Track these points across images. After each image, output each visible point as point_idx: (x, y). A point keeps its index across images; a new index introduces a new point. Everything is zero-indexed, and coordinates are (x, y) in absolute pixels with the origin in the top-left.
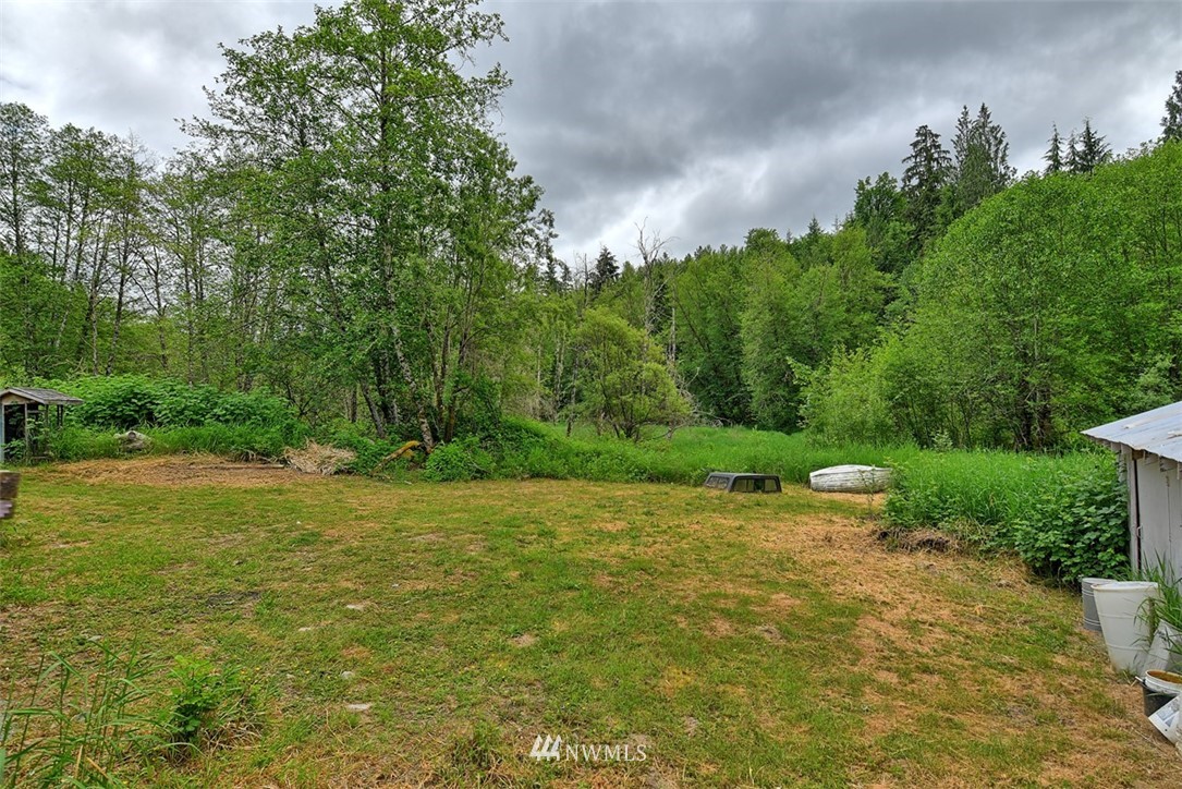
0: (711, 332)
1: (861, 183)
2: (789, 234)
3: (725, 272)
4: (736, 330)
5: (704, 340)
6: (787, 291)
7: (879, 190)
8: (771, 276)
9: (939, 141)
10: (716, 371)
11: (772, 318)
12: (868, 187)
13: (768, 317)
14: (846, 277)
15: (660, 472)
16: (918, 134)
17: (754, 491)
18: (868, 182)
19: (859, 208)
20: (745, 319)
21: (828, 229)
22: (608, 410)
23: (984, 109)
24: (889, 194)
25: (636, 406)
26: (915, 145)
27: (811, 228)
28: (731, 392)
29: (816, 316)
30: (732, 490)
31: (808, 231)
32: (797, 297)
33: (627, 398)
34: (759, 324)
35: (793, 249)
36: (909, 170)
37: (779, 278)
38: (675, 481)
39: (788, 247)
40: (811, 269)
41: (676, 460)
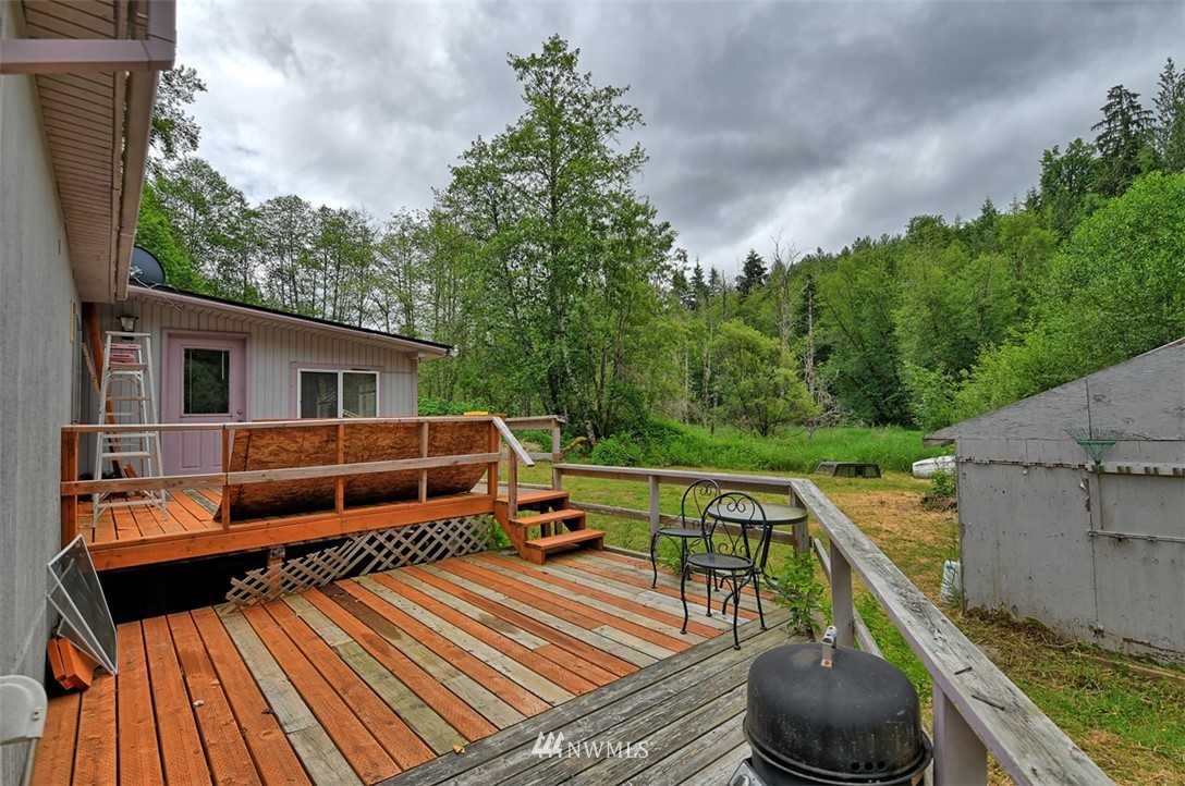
0: (865, 330)
1: (1047, 153)
2: (958, 219)
3: (880, 269)
4: (891, 329)
5: (858, 340)
6: (948, 285)
7: (1070, 159)
8: (927, 271)
9: (1138, 101)
10: (872, 371)
11: (930, 314)
12: (1057, 157)
13: (926, 313)
14: (1019, 265)
15: (781, 463)
16: (1110, 97)
17: (856, 476)
18: (1055, 152)
19: (1046, 182)
20: (898, 316)
21: (1003, 209)
22: (747, 411)
24: (1084, 162)
25: (770, 408)
26: (1107, 109)
27: (984, 211)
28: (891, 392)
29: (981, 310)
30: (835, 474)
31: (981, 214)
32: (962, 290)
33: (761, 401)
34: (915, 321)
35: (964, 235)
36: (1100, 138)
37: (938, 272)
38: (794, 470)
39: (958, 233)
40: (982, 257)
41: (797, 454)
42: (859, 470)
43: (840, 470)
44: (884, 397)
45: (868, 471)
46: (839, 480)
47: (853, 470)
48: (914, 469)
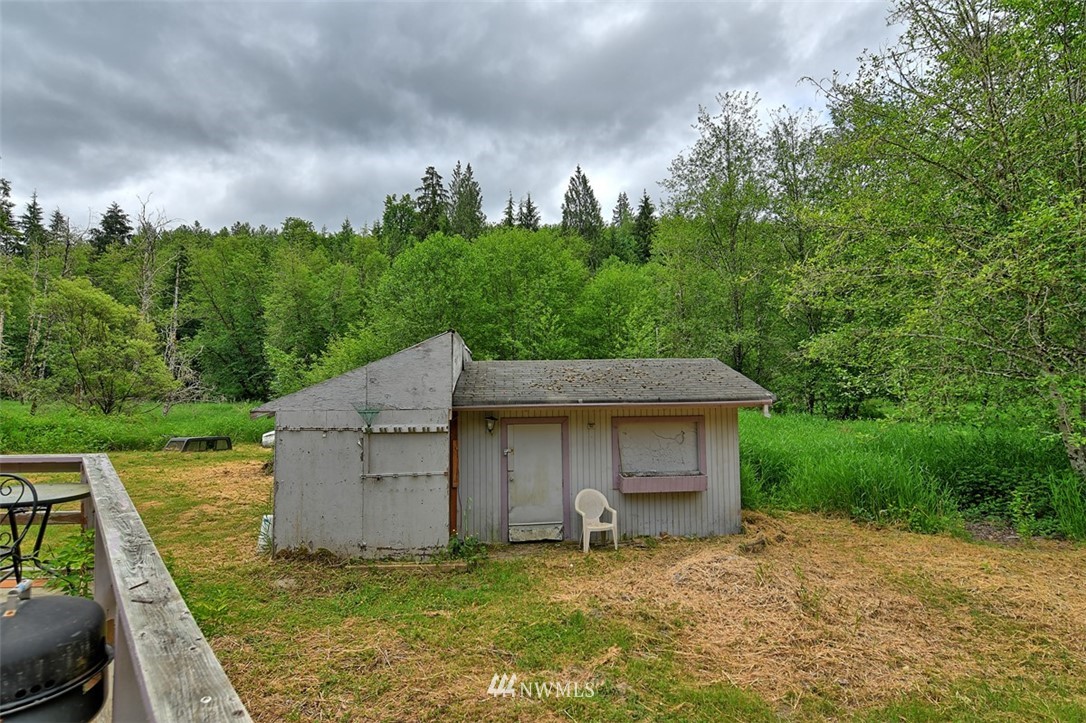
0: (237, 310)
1: (389, 197)
2: (324, 229)
3: (255, 256)
4: (261, 312)
5: (229, 320)
6: (311, 282)
7: (402, 207)
8: (293, 267)
9: (442, 182)
10: (240, 349)
11: (295, 304)
12: (395, 203)
13: (292, 302)
14: (364, 276)
15: (123, 441)
16: (427, 172)
17: (206, 450)
18: (394, 199)
19: (387, 218)
20: (267, 302)
21: (357, 230)
22: (86, 386)
23: (469, 168)
24: (410, 212)
25: (118, 382)
26: (425, 180)
27: (344, 228)
28: (256, 370)
29: (335, 306)
30: (185, 450)
31: (341, 230)
32: (322, 287)
33: (106, 373)
34: (282, 308)
35: (328, 243)
36: (419, 198)
37: (304, 269)
38: (138, 449)
39: (324, 240)
40: (339, 264)
41: (144, 432)
42: (211, 444)
43: (190, 445)
44: (250, 374)
45: (220, 444)
46: (188, 455)
47: (204, 444)
48: (264, 440)
